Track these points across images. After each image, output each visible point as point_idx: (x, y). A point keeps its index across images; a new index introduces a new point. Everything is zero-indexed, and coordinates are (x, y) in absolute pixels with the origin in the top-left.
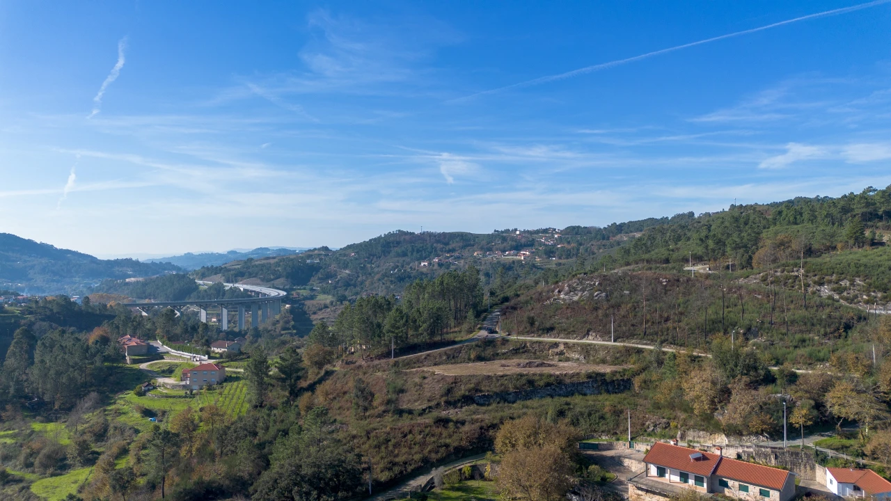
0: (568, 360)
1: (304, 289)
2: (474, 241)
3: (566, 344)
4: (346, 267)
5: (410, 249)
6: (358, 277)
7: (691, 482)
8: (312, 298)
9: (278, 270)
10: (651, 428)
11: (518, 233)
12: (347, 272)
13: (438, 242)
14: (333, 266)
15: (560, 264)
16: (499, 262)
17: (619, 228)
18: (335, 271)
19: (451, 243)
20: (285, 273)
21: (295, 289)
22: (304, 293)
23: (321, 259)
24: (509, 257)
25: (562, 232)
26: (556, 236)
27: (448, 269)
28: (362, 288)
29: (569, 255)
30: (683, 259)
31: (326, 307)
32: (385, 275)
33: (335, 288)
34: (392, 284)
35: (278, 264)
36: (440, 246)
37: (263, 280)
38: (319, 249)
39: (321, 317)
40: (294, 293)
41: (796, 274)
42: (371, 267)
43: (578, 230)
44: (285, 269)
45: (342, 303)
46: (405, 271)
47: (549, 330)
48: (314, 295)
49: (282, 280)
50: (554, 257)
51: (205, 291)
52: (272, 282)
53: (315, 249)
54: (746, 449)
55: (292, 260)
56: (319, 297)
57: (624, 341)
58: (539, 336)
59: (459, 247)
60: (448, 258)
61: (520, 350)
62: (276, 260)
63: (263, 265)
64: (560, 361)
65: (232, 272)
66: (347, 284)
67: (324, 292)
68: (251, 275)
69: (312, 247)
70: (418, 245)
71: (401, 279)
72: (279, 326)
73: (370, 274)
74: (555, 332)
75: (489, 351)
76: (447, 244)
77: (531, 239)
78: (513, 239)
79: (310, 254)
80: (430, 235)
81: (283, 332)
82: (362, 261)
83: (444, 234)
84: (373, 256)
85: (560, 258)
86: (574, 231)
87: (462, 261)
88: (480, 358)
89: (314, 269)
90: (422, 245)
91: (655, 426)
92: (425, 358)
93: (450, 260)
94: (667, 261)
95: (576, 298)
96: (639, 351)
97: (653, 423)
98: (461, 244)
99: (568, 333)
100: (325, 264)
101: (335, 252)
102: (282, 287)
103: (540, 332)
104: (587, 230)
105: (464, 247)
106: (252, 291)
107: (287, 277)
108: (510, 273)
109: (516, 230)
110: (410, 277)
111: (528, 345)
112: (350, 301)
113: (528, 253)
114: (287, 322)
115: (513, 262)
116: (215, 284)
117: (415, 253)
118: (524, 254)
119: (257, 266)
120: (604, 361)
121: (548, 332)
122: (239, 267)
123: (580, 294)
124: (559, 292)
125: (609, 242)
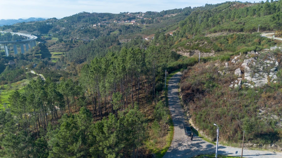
1: (46, 35)
2: (113, 16)
4: (63, 27)
5: (89, 19)
6: (69, 30)
8: (50, 39)
9: (34, 27)
12: (64, 28)
13: (99, 16)
14: (58, 26)
15: (147, 26)
16: (124, 25)
17: (166, 12)
18: (59, 28)
19: (104, 17)
20: (37, 29)
21: (43, 35)
22: (46, 37)
23: (52, 23)
24: (127, 23)
25: (145, 13)
26: (143, 15)
27: (104, 28)
28: (70, 35)
30: (253, 29)
31: (54, 44)
32: (79, 30)
33: (59, 35)
34: (82, 34)
35: (34, 25)
36: (100, 18)
37: (28, 31)
38: (53, 19)
39: (52, 48)
40: (42, 37)
42: (74, 27)
43: (151, 13)
44: (37, 27)
45: (61, 42)
46: (87, 28)
48: (51, 38)
49: (36, 31)
50: (144, 23)
51: (3, 36)
52: (33, 32)
53: (51, 19)
55: (40, 23)
56: (53, 39)
60: (104, 23)
62: (34, 23)
63: (28, 25)
65: (15, 28)
66: (64, 33)
67: (55, 37)
68: (23, 29)
69: (50, 18)
70: (92, 18)
71: (86, 32)
72: (34, 52)
73: (73, 29)
76: (103, 17)
77: (134, 16)
78: (127, 16)
79: (49, 20)
80: (96, 14)
81: (36, 55)
82: (70, 24)
83: (101, 14)
84: (74, 22)
85: (147, 24)
86: (149, 13)
87: (110, 25)
89: (50, 27)
90: (93, 18)
93: (105, 24)
94: (242, 30)
95: (265, 81)
98: (108, 18)
100: (55, 25)
101: (58, 20)
102: (36, 34)
104: (154, 13)
105: (109, 19)
106: (23, 36)
107: (39, 30)
108: (129, 30)
109: (128, 12)
110: (89, 31)
112: (64, 41)
113: (134, 22)
114: (37, 51)
115: (130, 25)
116: (7, 33)
117: (90, 21)
118: (133, 22)
119: (25, 25)
121: (272, 143)
122: (19, 25)
123: (266, 76)
124: (243, 72)
125: (164, 18)
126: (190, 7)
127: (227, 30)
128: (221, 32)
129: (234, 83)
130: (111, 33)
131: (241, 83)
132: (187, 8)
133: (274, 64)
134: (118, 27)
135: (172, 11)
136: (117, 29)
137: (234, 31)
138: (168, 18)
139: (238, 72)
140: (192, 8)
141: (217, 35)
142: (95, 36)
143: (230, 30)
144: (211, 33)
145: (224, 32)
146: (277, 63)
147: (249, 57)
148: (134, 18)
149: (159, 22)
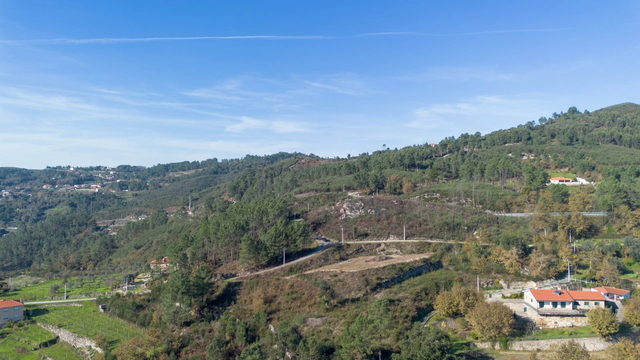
0: (390, 254)
3: (385, 243)
7: (559, 306)
10: (486, 286)
11: (72, 169)
17: (167, 168)
19: (8, 176)
24: (82, 189)
25: (113, 169)
26: (112, 173)
29: (140, 188)
30: (339, 189)
41: (436, 196)
43: (129, 168)
47: (366, 235)
54: (555, 286)
57: (411, 239)
58: (361, 240)
59: (18, 181)
60: (19, 191)
61: (359, 251)
64: (387, 255)
74: (370, 236)
75: (343, 254)
77: (89, 175)
78: (72, 174)
85: (132, 190)
88: (342, 259)
91: (488, 284)
92: (311, 263)
93: (21, 192)
95: (358, 214)
96: (430, 244)
97: (485, 282)
98: (20, 178)
99: (378, 237)
103: (361, 238)
104: (137, 169)
105: (24, 181)
109: (69, 167)
111: (363, 246)
113: (98, 186)
118: (96, 187)
120: (413, 252)
121: (366, 238)
123: (358, 211)
124: (345, 211)
125: (166, 178)
126: (216, 159)
127: (313, 190)
128: (308, 192)
129: (342, 217)
130: (47, 212)
131: (346, 216)
132: (209, 160)
133: (361, 205)
134: (62, 199)
135: (180, 166)
136: (60, 202)
137: (321, 191)
138: (179, 179)
139: (342, 210)
140: (220, 161)
141: (305, 195)
142: (3, 220)
143: (316, 191)
144: (296, 193)
145: (311, 193)
146: (363, 204)
147: (346, 202)
148: (91, 179)
149: (160, 187)
